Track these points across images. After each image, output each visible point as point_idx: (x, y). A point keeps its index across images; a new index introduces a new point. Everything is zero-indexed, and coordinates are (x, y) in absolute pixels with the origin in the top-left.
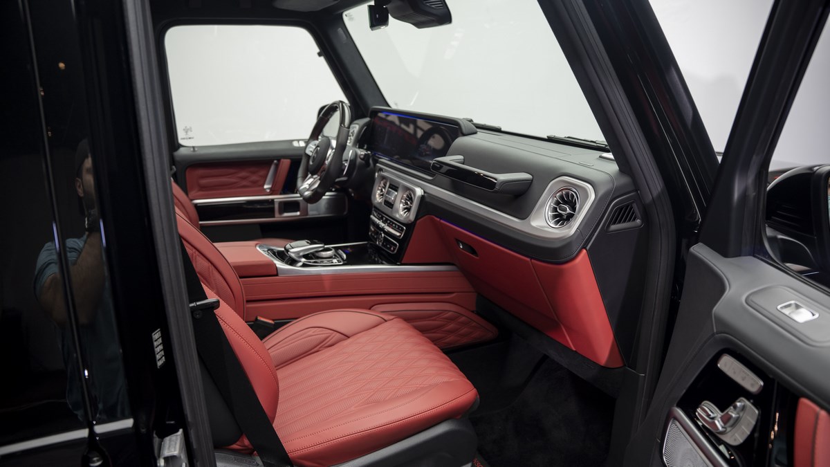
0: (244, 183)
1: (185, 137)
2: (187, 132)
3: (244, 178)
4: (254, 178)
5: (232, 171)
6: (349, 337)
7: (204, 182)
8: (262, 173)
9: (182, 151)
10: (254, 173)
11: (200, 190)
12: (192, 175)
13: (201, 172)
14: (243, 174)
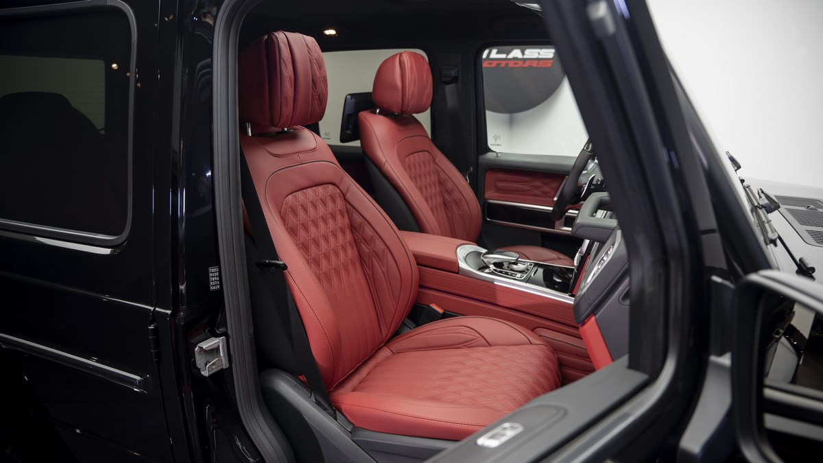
0: (537, 192)
1: (494, 143)
2: (496, 139)
3: (536, 188)
4: (546, 189)
5: (526, 179)
6: (491, 346)
7: (500, 185)
8: (554, 185)
9: (490, 155)
10: (546, 184)
11: (496, 192)
12: (490, 178)
13: (500, 176)
14: (537, 183)
